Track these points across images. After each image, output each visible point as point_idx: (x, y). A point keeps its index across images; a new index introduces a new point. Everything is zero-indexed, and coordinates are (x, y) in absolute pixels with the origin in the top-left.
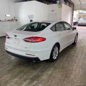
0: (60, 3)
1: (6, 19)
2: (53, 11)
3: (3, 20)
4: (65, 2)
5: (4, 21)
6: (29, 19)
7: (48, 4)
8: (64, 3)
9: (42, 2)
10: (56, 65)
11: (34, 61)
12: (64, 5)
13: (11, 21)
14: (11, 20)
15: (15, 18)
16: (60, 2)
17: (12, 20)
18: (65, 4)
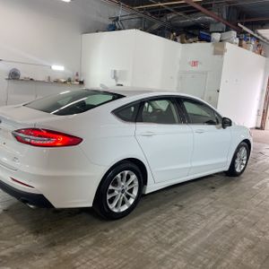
0: (221, 41)
1: (49, 78)
2: (195, 64)
3: (41, 80)
4: (240, 40)
5: (43, 82)
6: (114, 81)
7: (182, 42)
8: (237, 41)
9: (164, 37)
10: (112, 231)
11: (31, 206)
12: (237, 46)
13: (65, 82)
14: (63, 80)
15: (77, 75)
16: (221, 37)
17: (70, 80)
18: (240, 45)
